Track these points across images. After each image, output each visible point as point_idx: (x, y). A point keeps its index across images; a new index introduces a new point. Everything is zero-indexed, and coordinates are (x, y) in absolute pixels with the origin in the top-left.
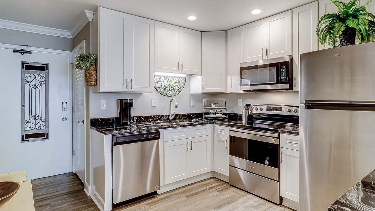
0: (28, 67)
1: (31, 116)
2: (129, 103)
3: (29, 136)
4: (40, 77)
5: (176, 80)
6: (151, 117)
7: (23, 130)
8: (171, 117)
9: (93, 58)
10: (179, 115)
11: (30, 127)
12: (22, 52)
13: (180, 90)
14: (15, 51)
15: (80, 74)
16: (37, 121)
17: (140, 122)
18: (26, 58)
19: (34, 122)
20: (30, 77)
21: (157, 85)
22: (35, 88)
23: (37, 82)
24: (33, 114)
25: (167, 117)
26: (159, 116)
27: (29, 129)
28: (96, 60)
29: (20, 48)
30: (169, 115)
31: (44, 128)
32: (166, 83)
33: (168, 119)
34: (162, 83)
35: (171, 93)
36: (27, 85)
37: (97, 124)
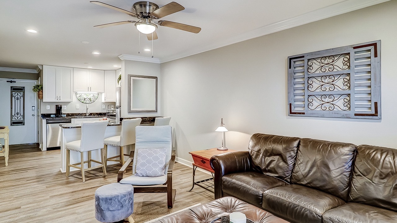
0: (14, 89)
1: (15, 113)
2: (60, 107)
3: (14, 123)
4: (20, 94)
5: (92, 95)
6: (75, 114)
7: (11, 120)
8: (87, 114)
9: (40, 87)
10: (94, 113)
11: (15, 119)
12: (11, 82)
13: (95, 100)
14: (7, 82)
15: (36, 93)
16: (19, 116)
17: (68, 116)
18: (13, 85)
19: (17, 116)
20: (15, 94)
21: (79, 98)
22: (18, 100)
23: (19, 96)
24: (17, 112)
25: (85, 114)
26: (80, 114)
27: (14, 120)
28: (42, 88)
29: (10, 80)
30: (86, 113)
31: (22, 119)
32: (85, 97)
33: (86, 115)
34: (83, 97)
35: (88, 102)
36: (13, 98)
37: (44, 116)
